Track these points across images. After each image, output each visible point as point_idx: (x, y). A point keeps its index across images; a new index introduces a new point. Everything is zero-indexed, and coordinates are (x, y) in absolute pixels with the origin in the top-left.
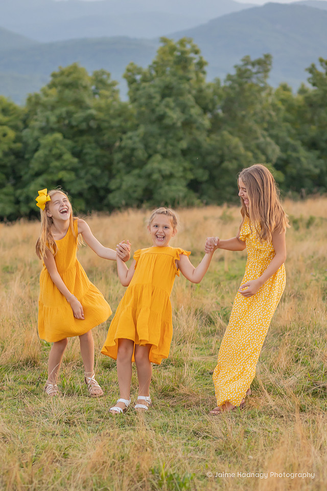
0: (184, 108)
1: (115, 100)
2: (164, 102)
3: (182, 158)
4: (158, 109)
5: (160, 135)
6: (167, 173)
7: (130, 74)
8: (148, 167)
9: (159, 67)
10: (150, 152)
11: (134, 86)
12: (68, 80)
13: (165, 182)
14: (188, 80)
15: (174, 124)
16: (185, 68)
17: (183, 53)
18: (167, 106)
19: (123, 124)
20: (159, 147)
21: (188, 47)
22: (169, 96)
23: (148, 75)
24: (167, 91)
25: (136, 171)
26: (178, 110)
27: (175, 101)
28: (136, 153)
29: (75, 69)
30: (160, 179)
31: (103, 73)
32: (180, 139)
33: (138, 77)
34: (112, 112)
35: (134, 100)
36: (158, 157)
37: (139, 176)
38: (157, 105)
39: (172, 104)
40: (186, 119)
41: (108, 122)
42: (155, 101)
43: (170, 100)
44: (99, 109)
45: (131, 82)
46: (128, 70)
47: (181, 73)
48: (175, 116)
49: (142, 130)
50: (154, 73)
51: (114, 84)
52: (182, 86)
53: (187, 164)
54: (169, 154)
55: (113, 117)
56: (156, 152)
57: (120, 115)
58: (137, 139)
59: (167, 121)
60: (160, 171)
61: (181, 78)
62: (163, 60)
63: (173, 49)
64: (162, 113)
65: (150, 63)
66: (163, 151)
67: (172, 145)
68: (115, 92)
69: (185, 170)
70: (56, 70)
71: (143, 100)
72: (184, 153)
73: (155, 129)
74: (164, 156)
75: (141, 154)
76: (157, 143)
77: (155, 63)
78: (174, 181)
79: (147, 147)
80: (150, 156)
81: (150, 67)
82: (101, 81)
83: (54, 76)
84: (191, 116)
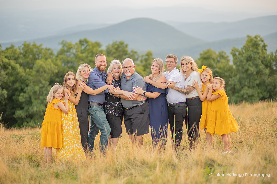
0: (257, 66)
1: (228, 64)
2: (248, 64)
3: (257, 88)
4: (245, 67)
5: (247, 78)
6: (251, 94)
7: (234, 52)
8: (242, 92)
9: (246, 48)
10: (243, 85)
11: (235, 57)
12: (206, 56)
13: (250, 98)
14: (258, 53)
15: (252, 73)
16: (257, 48)
17: (255, 41)
18: (249, 65)
19: (231, 74)
20: (246, 83)
21: (259, 39)
22: (250, 61)
23: (241, 52)
24: (249, 59)
25: (237, 95)
26: (254, 67)
27: (252, 63)
28: (236, 87)
29: (208, 51)
30: (247, 97)
31: (223, 52)
32: (255, 80)
33: (237, 53)
34: (226, 69)
35: (235, 63)
36: (246, 88)
37: (238, 96)
38: (245, 65)
39: (251, 64)
40: (258, 71)
41: (224, 73)
42: (244, 63)
43: (250, 63)
44: (220, 68)
45: (234, 55)
46: (233, 50)
47: (255, 50)
48: (252, 69)
49: (238, 76)
50: (244, 51)
51: (228, 57)
52: (255, 56)
53: (259, 91)
54: (251, 86)
55: (226, 71)
56: (245, 85)
57: (229, 70)
58: (236, 80)
59: (249, 72)
60: (247, 94)
61: (255, 53)
62: (248, 45)
63: (251, 40)
64: (247, 68)
65: (242, 46)
66: (248, 85)
67: (252, 82)
68: (228, 61)
69: (258, 93)
70: (202, 52)
71: (238, 63)
72: (258, 85)
73: (244, 76)
74: (249, 87)
75: (238, 87)
76: (245, 82)
77: (244, 47)
78: (253, 98)
79: (241, 83)
80: (242, 88)
81: (242, 49)
82: (222, 56)
83: (201, 55)
84: (260, 69)
